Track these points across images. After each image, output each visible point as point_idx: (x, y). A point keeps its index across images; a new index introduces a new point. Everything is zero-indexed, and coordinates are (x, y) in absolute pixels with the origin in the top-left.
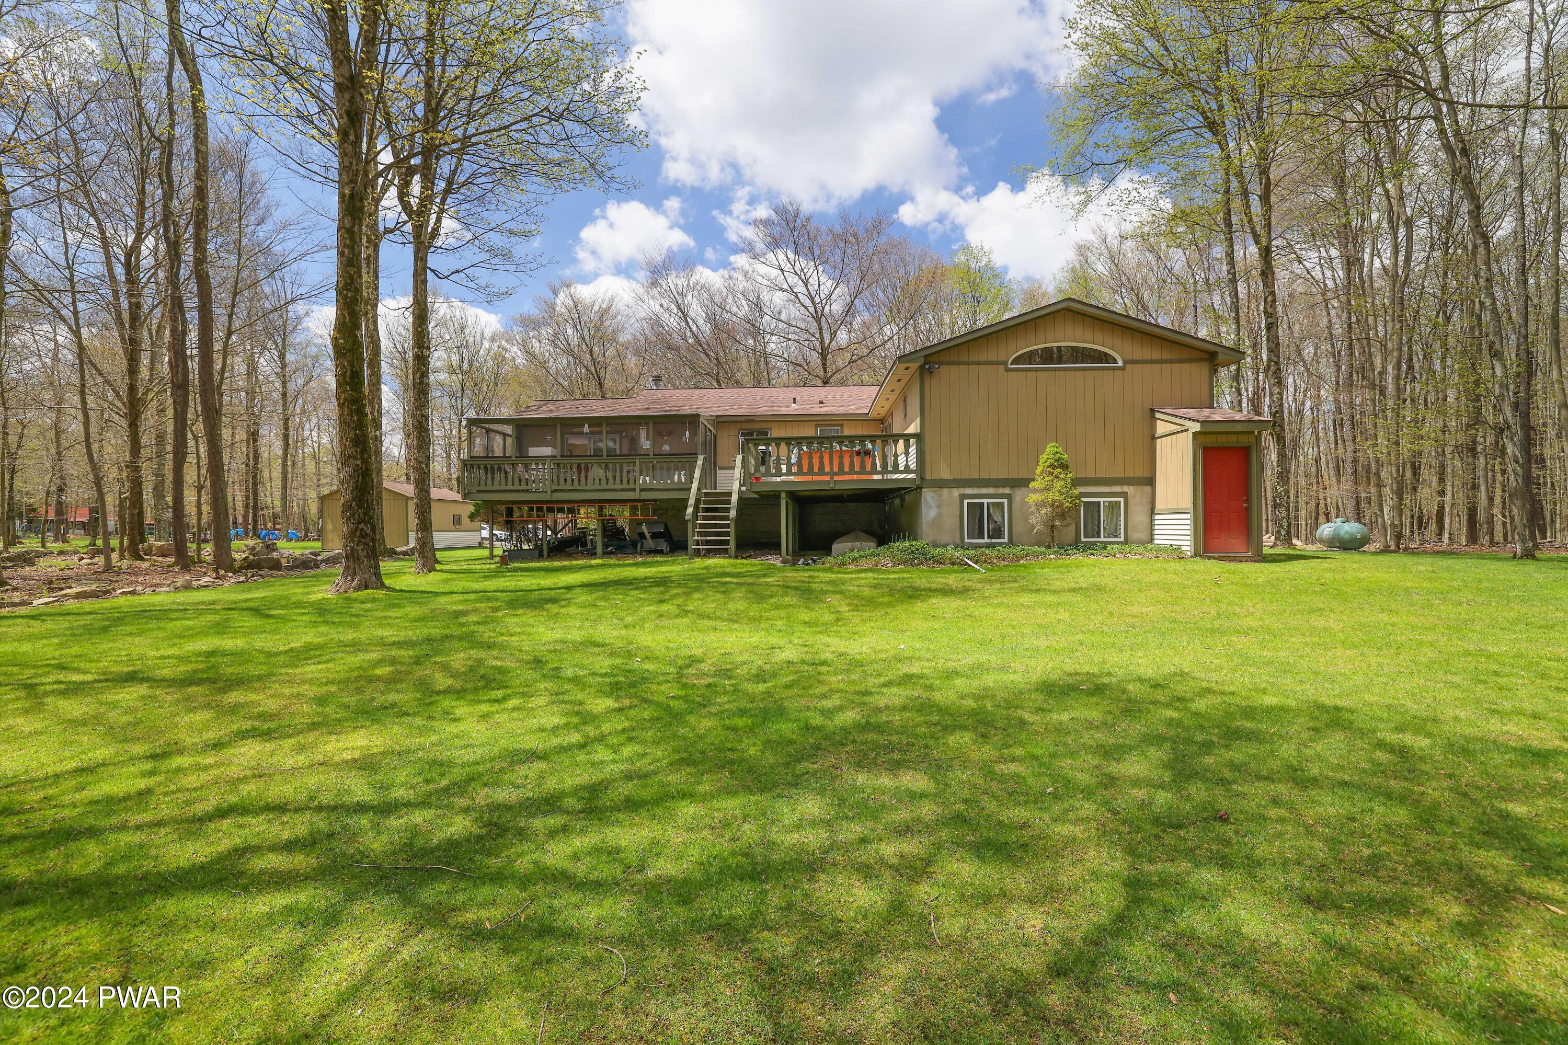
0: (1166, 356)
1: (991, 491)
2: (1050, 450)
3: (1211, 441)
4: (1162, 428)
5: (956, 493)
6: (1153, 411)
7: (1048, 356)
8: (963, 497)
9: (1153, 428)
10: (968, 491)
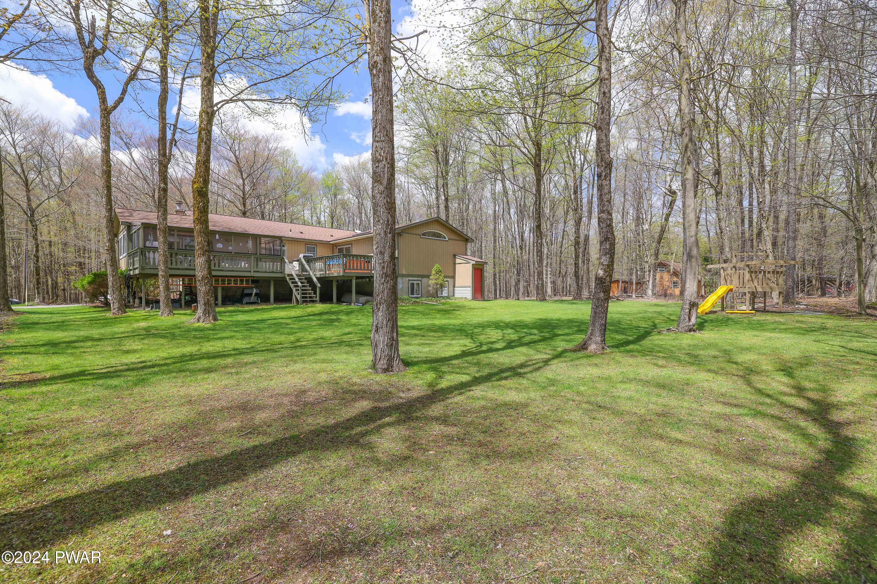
0: (457, 238)
1: (416, 279)
2: (437, 266)
3: (477, 267)
4: (458, 261)
5: (407, 279)
6: (455, 256)
7: (429, 234)
8: (409, 281)
9: (455, 261)
10: (410, 278)
